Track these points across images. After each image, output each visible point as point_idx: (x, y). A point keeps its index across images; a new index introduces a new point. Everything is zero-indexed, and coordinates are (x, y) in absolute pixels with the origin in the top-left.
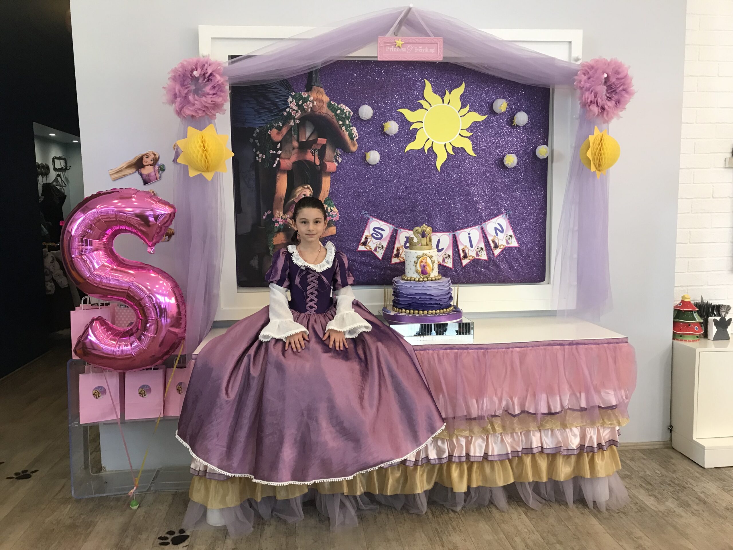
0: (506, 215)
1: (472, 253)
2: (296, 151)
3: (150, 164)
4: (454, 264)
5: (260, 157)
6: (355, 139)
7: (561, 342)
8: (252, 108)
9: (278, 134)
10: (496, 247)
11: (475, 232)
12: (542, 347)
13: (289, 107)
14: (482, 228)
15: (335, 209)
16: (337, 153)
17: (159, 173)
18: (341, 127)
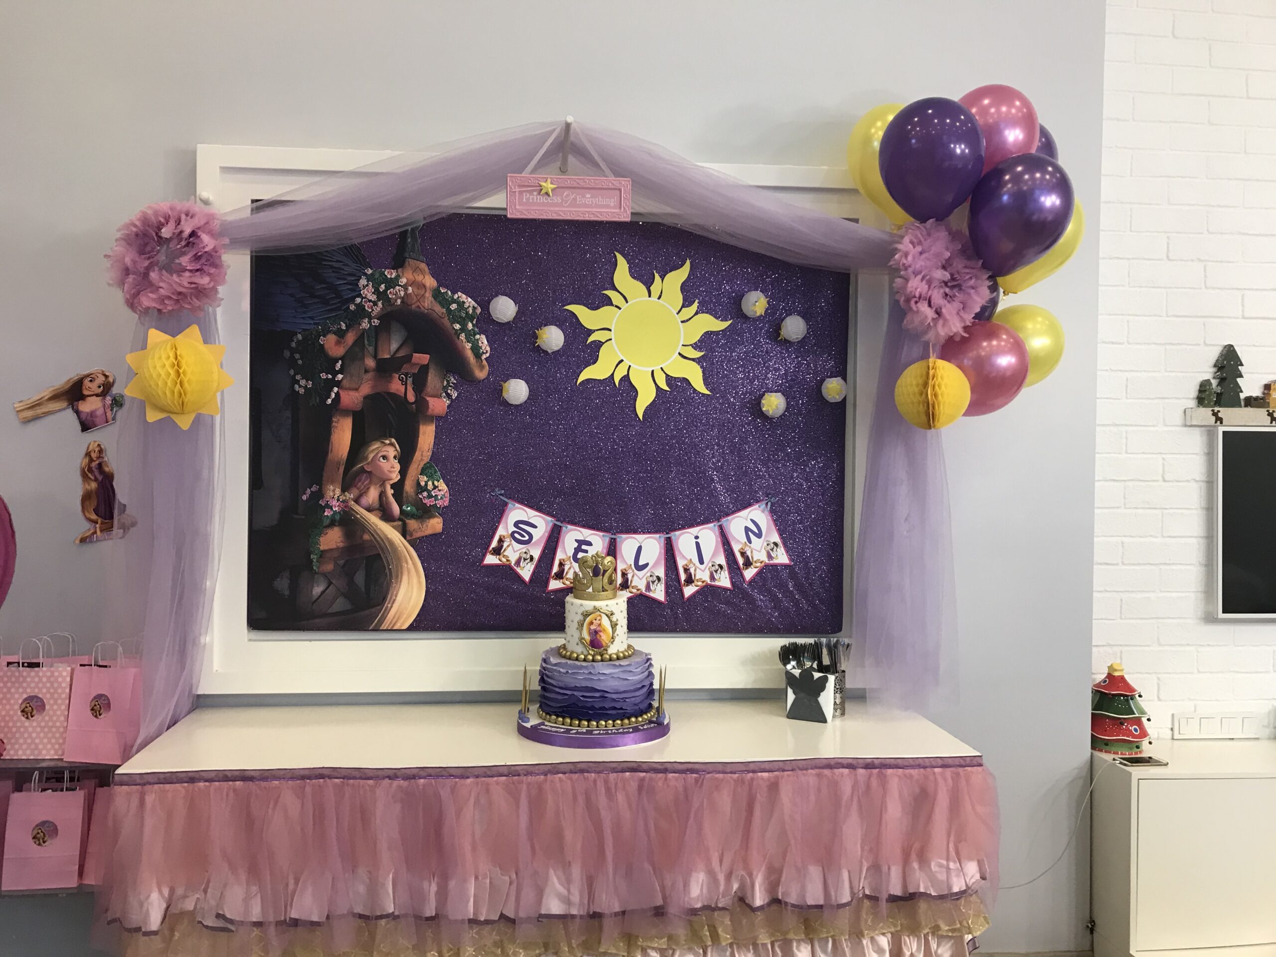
0: (767, 504)
1: (702, 575)
2: (370, 375)
3: (95, 393)
4: (667, 593)
5: (303, 385)
6: (484, 357)
7: (850, 761)
8: (292, 295)
9: (338, 343)
10: (748, 563)
11: (708, 535)
12: (813, 772)
13: (360, 295)
14: (721, 528)
15: (442, 485)
16: (448, 382)
17: (112, 410)
18: (457, 333)
